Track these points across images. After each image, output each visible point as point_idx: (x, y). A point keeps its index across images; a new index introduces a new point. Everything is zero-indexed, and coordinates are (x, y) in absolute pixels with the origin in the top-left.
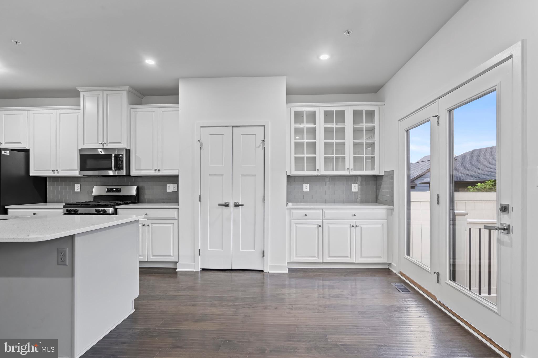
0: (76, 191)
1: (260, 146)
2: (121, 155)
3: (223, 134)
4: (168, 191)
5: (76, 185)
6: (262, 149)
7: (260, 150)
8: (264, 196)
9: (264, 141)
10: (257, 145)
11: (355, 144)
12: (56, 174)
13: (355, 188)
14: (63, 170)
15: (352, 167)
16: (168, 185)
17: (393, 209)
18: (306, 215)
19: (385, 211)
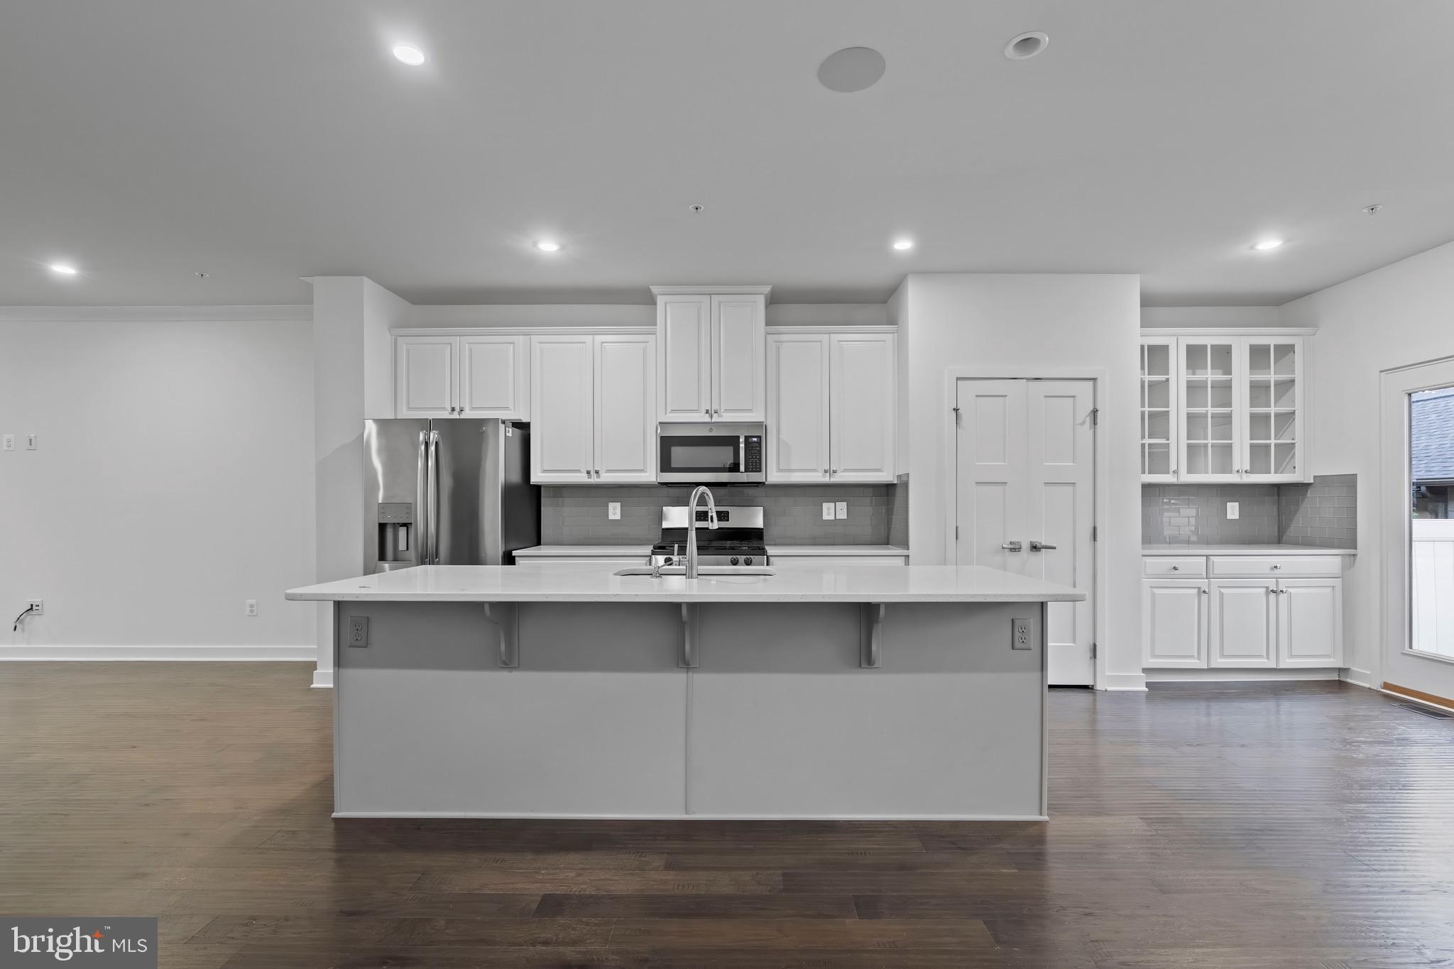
0: (611, 517)
1: (1083, 423)
2: (755, 437)
3: (1006, 396)
4: (825, 517)
5: (611, 505)
6: (1090, 428)
7: (1086, 430)
8: (1095, 529)
9: (1095, 412)
10: (1079, 420)
11: (1254, 418)
12: (594, 480)
13: (1233, 510)
14: (608, 471)
15: (1248, 467)
16: (825, 505)
17: (1354, 555)
18: (1175, 568)
19: (1338, 559)
